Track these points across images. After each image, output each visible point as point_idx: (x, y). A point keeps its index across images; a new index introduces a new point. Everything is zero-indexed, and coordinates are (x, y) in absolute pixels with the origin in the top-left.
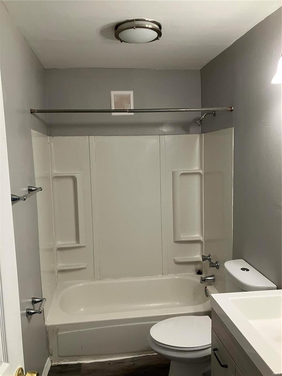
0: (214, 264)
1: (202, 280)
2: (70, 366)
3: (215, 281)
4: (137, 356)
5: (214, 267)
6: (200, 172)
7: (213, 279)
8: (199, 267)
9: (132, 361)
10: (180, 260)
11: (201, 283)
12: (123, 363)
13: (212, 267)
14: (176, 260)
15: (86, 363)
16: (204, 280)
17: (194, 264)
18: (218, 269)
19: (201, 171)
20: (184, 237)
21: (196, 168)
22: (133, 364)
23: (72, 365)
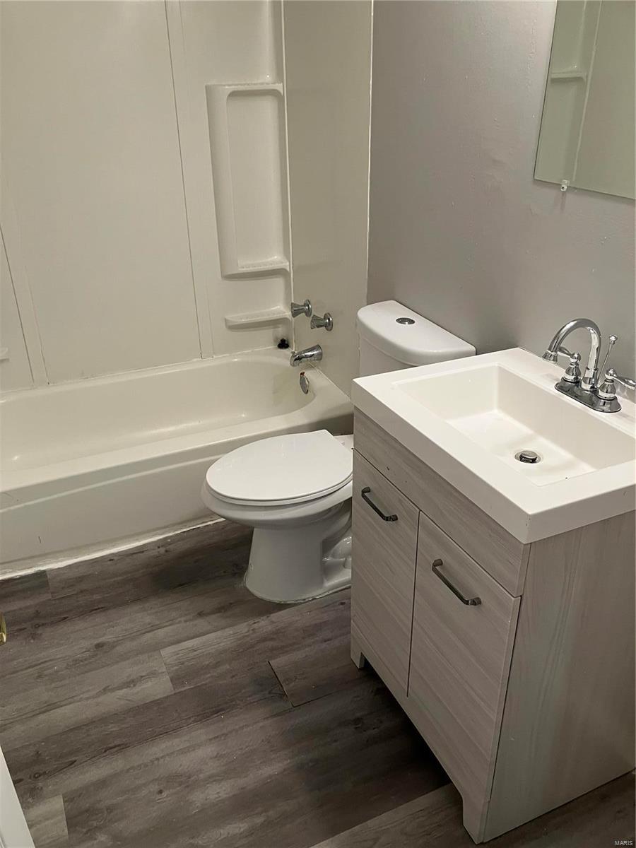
0: (321, 319)
1: (295, 360)
2: (20, 581)
3: (321, 359)
4: (171, 534)
5: (321, 326)
6: (278, 89)
7: (318, 354)
8: (281, 332)
9: (162, 546)
10: (240, 320)
11: (294, 365)
12: (143, 552)
13: (318, 326)
14: (229, 319)
15: (56, 567)
16: (299, 359)
17: (271, 327)
18: (331, 330)
19: (279, 87)
20: (246, 264)
21: (266, 79)
22: (166, 551)
23: (22, 577)
